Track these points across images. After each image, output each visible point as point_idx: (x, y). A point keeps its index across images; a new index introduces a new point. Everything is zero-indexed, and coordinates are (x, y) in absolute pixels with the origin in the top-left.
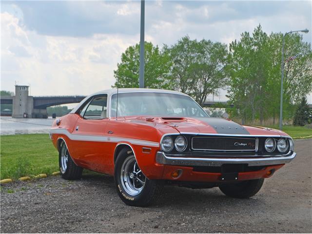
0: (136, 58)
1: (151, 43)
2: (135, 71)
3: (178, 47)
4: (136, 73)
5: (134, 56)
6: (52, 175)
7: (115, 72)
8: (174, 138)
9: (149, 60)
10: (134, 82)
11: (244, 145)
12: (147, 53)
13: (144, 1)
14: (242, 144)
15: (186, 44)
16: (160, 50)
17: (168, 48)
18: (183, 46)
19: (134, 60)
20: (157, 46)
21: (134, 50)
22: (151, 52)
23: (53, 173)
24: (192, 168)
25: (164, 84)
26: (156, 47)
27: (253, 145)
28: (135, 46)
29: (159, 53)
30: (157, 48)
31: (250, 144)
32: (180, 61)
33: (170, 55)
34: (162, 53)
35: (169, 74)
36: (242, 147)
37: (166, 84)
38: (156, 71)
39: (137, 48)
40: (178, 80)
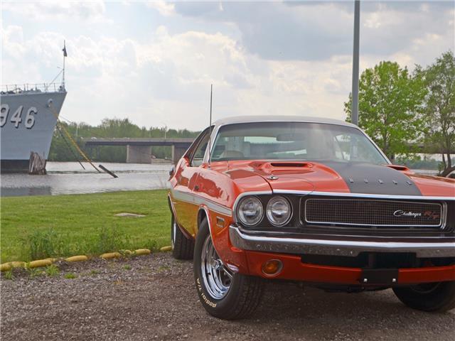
0: (375, 85)
1: (396, 64)
2: (375, 103)
3: (437, 68)
4: (375, 105)
5: (372, 83)
6: (160, 251)
7: (346, 105)
8: (264, 200)
9: (394, 88)
10: (372, 117)
11: (415, 215)
12: (392, 77)
13: (359, 2)
14: (410, 214)
15: (449, 64)
16: (409, 73)
17: (422, 70)
18: (443, 66)
19: (372, 88)
20: (406, 67)
21: (372, 74)
22: (397, 76)
23: (162, 248)
24: (300, 258)
25: (415, 119)
26: (404, 69)
27: (435, 217)
28: (373, 69)
29: (409, 77)
30: (406, 71)
31: (428, 213)
32: (440, 87)
33: (424, 78)
34: (412, 77)
35: (424, 105)
36: (411, 220)
37: (418, 120)
38: (404, 103)
39: (376, 71)
40: (438, 115)
